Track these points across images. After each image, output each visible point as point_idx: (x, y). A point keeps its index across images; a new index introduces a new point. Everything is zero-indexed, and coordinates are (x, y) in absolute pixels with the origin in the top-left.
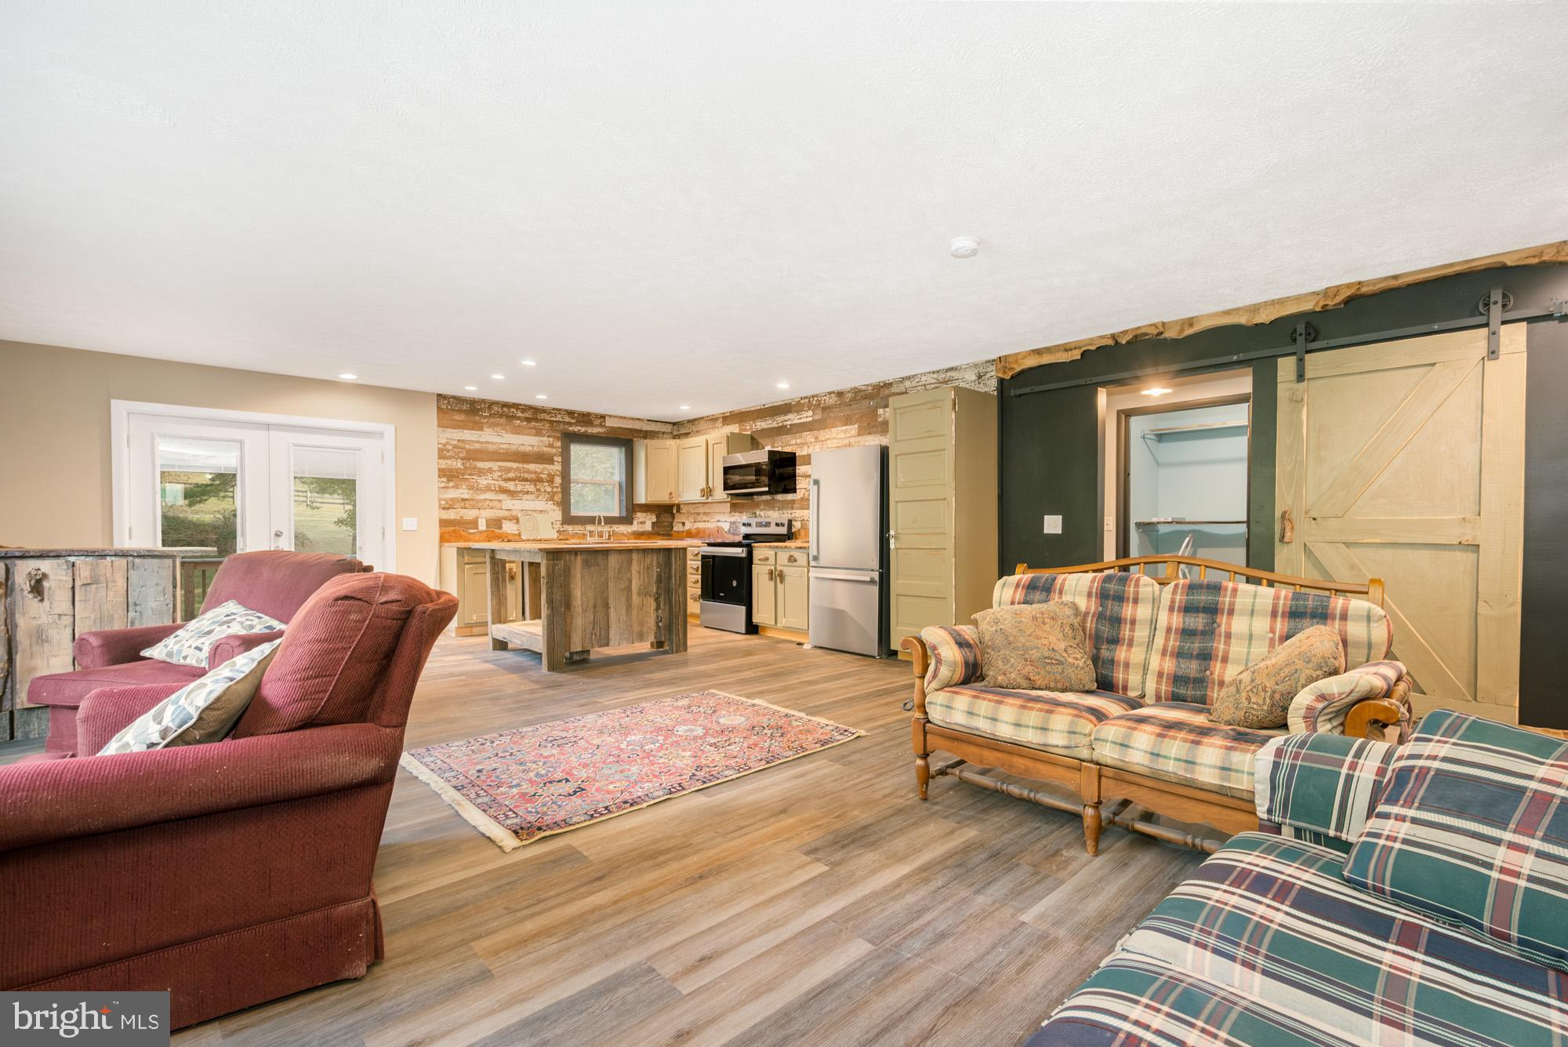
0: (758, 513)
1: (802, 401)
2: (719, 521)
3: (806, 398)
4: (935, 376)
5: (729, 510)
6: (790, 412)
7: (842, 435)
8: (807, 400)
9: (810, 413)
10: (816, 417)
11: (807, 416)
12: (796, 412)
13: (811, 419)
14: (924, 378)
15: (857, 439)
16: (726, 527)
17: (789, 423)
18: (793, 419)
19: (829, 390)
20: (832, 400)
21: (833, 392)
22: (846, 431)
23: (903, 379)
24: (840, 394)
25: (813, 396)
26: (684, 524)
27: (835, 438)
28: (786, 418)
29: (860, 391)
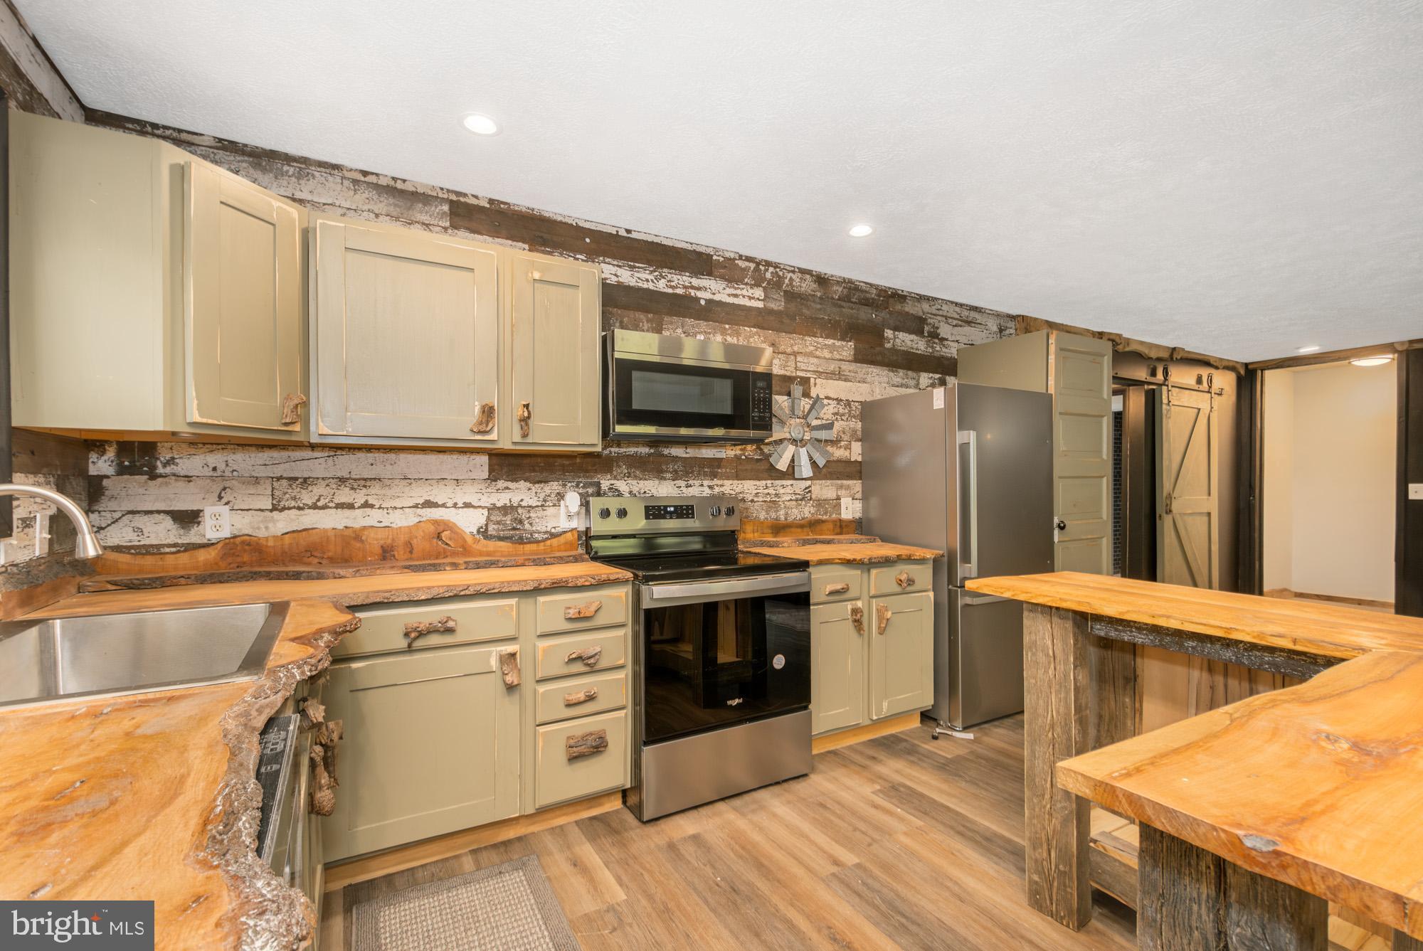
0: (605, 484)
1: (740, 263)
2: (429, 504)
3: (749, 259)
4: (958, 309)
5: (486, 475)
6: (710, 274)
7: (826, 354)
8: (752, 266)
9: (759, 293)
10: (773, 306)
11: (751, 297)
12: (722, 278)
13: (760, 305)
14: (945, 307)
15: (854, 366)
16: (469, 522)
17: (708, 295)
18: (712, 289)
19: (804, 266)
20: (807, 286)
21: (809, 272)
22: (832, 349)
23: (921, 298)
24: (822, 280)
25: (768, 264)
26: (188, 518)
27: (811, 354)
28: (695, 282)
29: (857, 289)
